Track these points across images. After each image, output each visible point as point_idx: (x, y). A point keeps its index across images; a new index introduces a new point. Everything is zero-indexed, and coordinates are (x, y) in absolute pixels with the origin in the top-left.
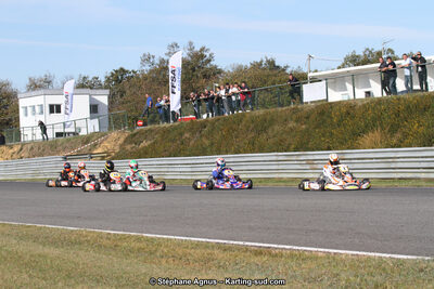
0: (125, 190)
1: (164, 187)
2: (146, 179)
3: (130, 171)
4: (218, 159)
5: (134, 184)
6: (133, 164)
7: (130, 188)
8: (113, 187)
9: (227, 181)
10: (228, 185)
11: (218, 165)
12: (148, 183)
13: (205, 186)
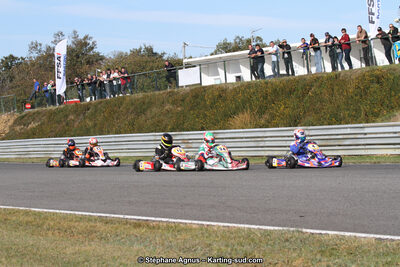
0: (201, 168)
1: (248, 165)
2: (226, 155)
3: (204, 145)
4: (298, 131)
5: (210, 162)
6: (209, 138)
7: (207, 167)
8: (183, 165)
9: (313, 157)
10: (314, 162)
11: (297, 138)
12: (229, 160)
13: (284, 163)
